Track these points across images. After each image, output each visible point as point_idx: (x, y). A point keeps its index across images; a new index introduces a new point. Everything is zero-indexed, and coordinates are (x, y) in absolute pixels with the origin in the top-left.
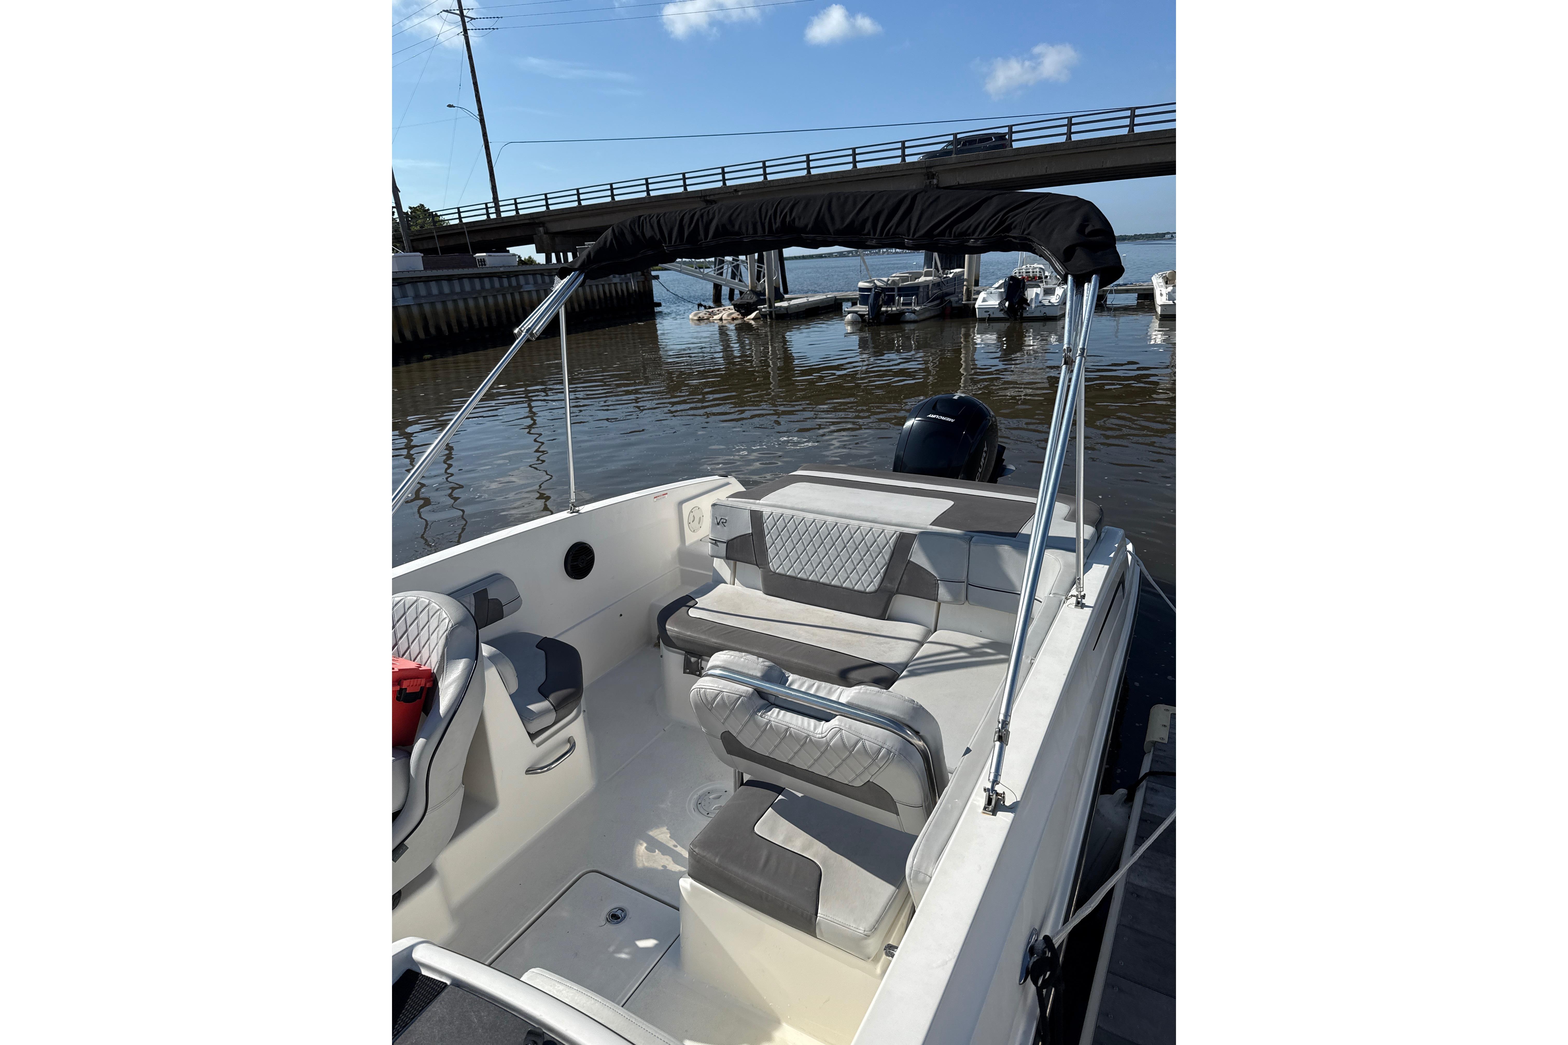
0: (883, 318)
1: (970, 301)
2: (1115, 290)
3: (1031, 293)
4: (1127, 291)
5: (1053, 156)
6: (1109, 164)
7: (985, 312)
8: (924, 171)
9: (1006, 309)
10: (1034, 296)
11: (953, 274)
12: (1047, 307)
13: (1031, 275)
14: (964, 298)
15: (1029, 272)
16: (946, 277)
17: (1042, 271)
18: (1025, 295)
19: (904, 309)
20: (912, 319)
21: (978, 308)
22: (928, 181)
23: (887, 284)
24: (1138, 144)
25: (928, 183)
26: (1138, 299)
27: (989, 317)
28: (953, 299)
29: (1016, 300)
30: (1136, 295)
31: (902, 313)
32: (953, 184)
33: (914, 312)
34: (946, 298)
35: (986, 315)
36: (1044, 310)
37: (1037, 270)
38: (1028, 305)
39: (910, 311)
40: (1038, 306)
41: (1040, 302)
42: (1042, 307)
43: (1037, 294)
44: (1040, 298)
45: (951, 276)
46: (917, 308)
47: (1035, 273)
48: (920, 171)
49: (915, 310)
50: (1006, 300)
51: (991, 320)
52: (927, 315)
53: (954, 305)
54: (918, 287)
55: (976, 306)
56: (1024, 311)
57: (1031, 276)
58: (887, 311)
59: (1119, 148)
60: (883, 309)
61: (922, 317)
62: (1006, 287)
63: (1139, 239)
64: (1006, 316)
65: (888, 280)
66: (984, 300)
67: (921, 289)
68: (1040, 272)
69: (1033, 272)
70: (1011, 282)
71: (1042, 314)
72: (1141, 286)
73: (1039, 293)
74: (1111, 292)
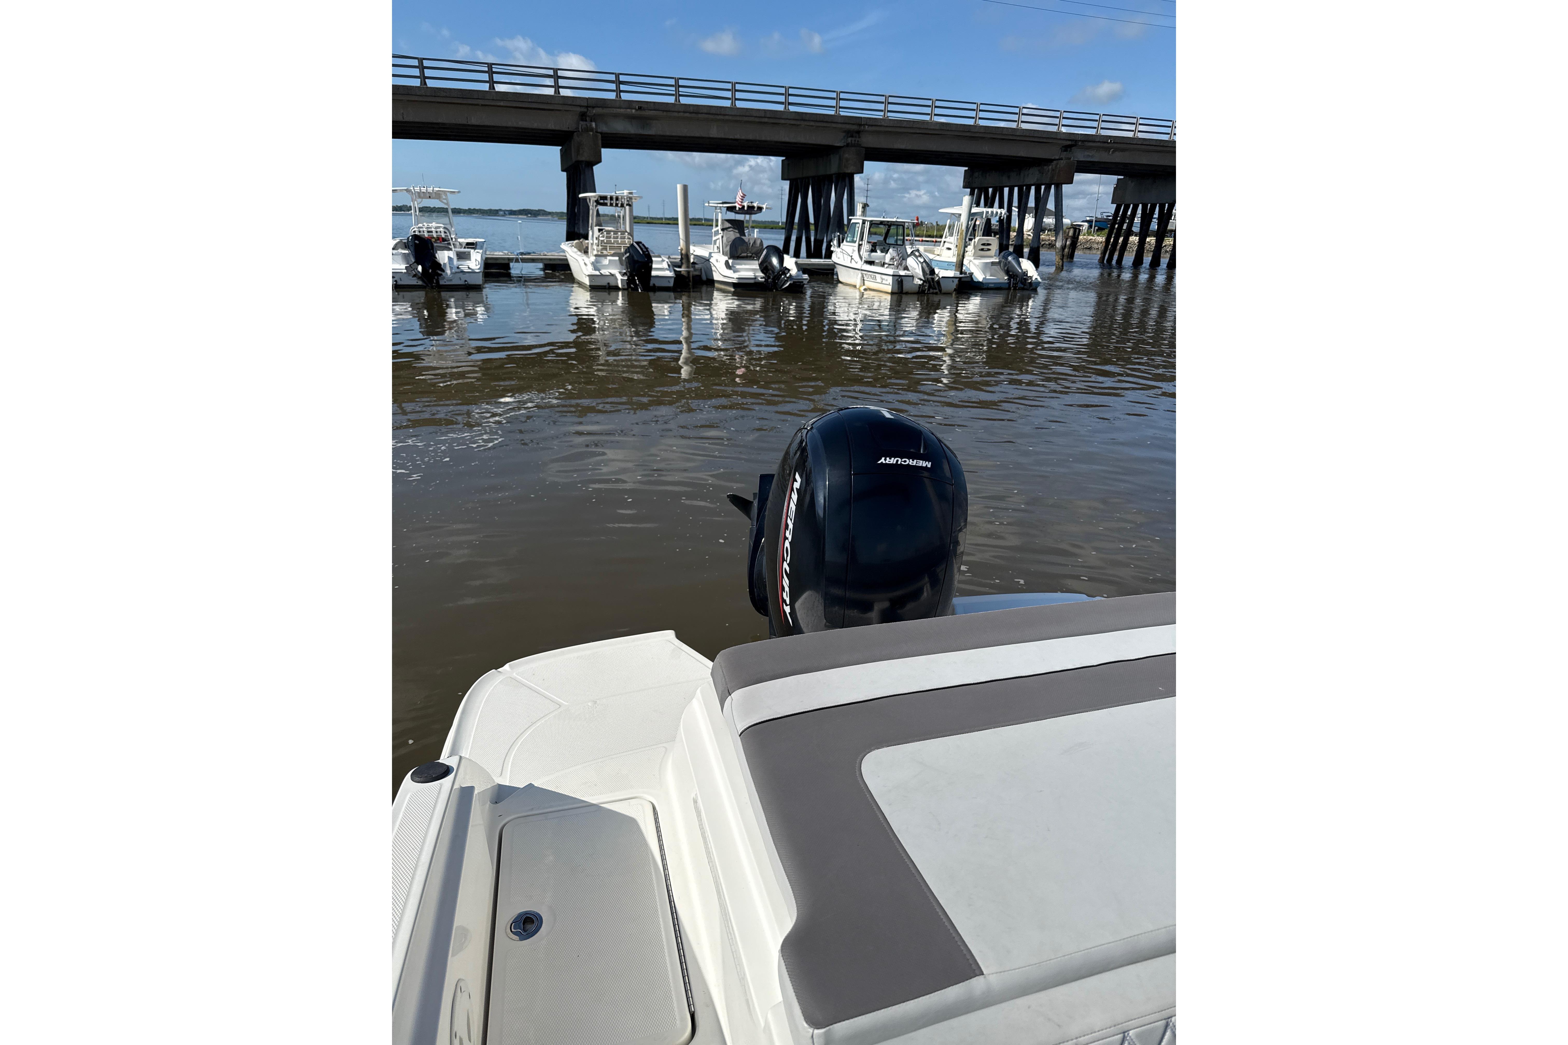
2: (520, 259)
3: (443, 256)
4: (533, 260)
5: (408, 101)
9: (420, 275)
10: (446, 261)
12: (467, 274)
13: (435, 235)
15: (432, 232)
17: (446, 231)
18: (436, 258)
24: (502, 104)
26: (544, 269)
27: (396, 284)
30: (541, 265)
36: (464, 278)
37: (442, 229)
40: (456, 272)
41: (458, 268)
42: (461, 274)
43: (450, 259)
44: (455, 262)
47: (439, 234)
57: (435, 236)
59: (482, 105)
62: (412, 248)
64: (420, 283)
68: (445, 232)
69: (437, 232)
70: (416, 242)
71: (462, 282)
72: (545, 255)
73: (452, 256)
74: (517, 260)
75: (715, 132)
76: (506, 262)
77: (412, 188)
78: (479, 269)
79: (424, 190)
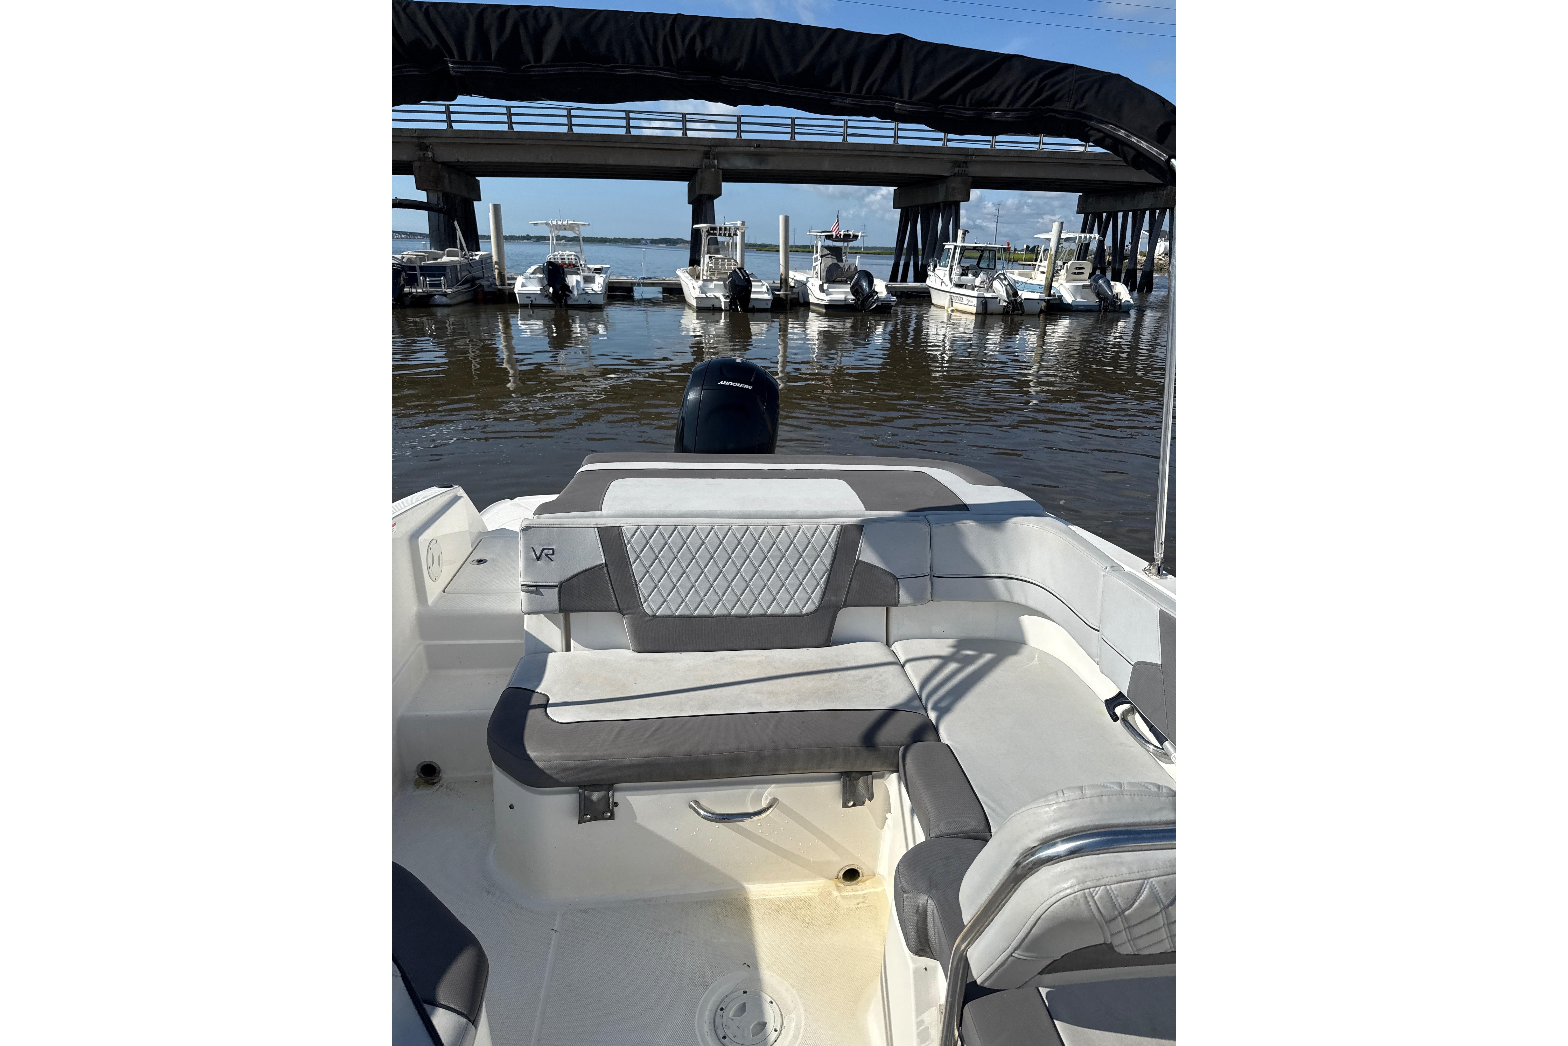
0: (408, 301)
1: (505, 286)
2: (642, 283)
3: (572, 280)
4: (653, 285)
5: (557, 145)
6: (611, 161)
7: (527, 297)
8: (416, 140)
9: (551, 295)
10: (574, 283)
11: (478, 256)
12: (591, 295)
13: (567, 261)
14: (498, 283)
15: (564, 259)
16: (472, 259)
17: (577, 258)
18: (566, 281)
19: (432, 291)
20: (444, 303)
21: (518, 293)
22: (422, 153)
23: (402, 262)
24: (636, 146)
25: (422, 156)
26: (663, 292)
27: (531, 304)
28: (484, 283)
29: (558, 286)
30: (660, 289)
31: (430, 296)
32: (451, 160)
33: (445, 295)
34: (478, 282)
35: (528, 301)
36: (588, 298)
37: (573, 257)
38: (571, 292)
39: (440, 293)
40: (582, 294)
41: (583, 290)
42: (586, 295)
43: (578, 282)
44: (582, 285)
45: (477, 258)
46: (449, 291)
47: (570, 260)
48: (409, 140)
49: (446, 292)
50: (550, 285)
51: (534, 306)
52: (460, 299)
53: (486, 290)
54: (445, 267)
55: (516, 291)
56: (568, 298)
57: (567, 262)
58: (411, 293)
59: (620, 147)
60: (406, 290)
61: (455, 301)
62: (546, 273)
63: (619, 242)
64: (551, 303)
65: (403, 258)
66: (523, 285)
67: (448, 270)
68: (575, 259)
69: (568, 259)
70: (551, 267)
71: (586, 302)
73: (579, 280)
74: (639, 284)
75: (827, 166)
76: (629, 285)
77: (550, 222)
78: (601, 291)
79: (560, 223)
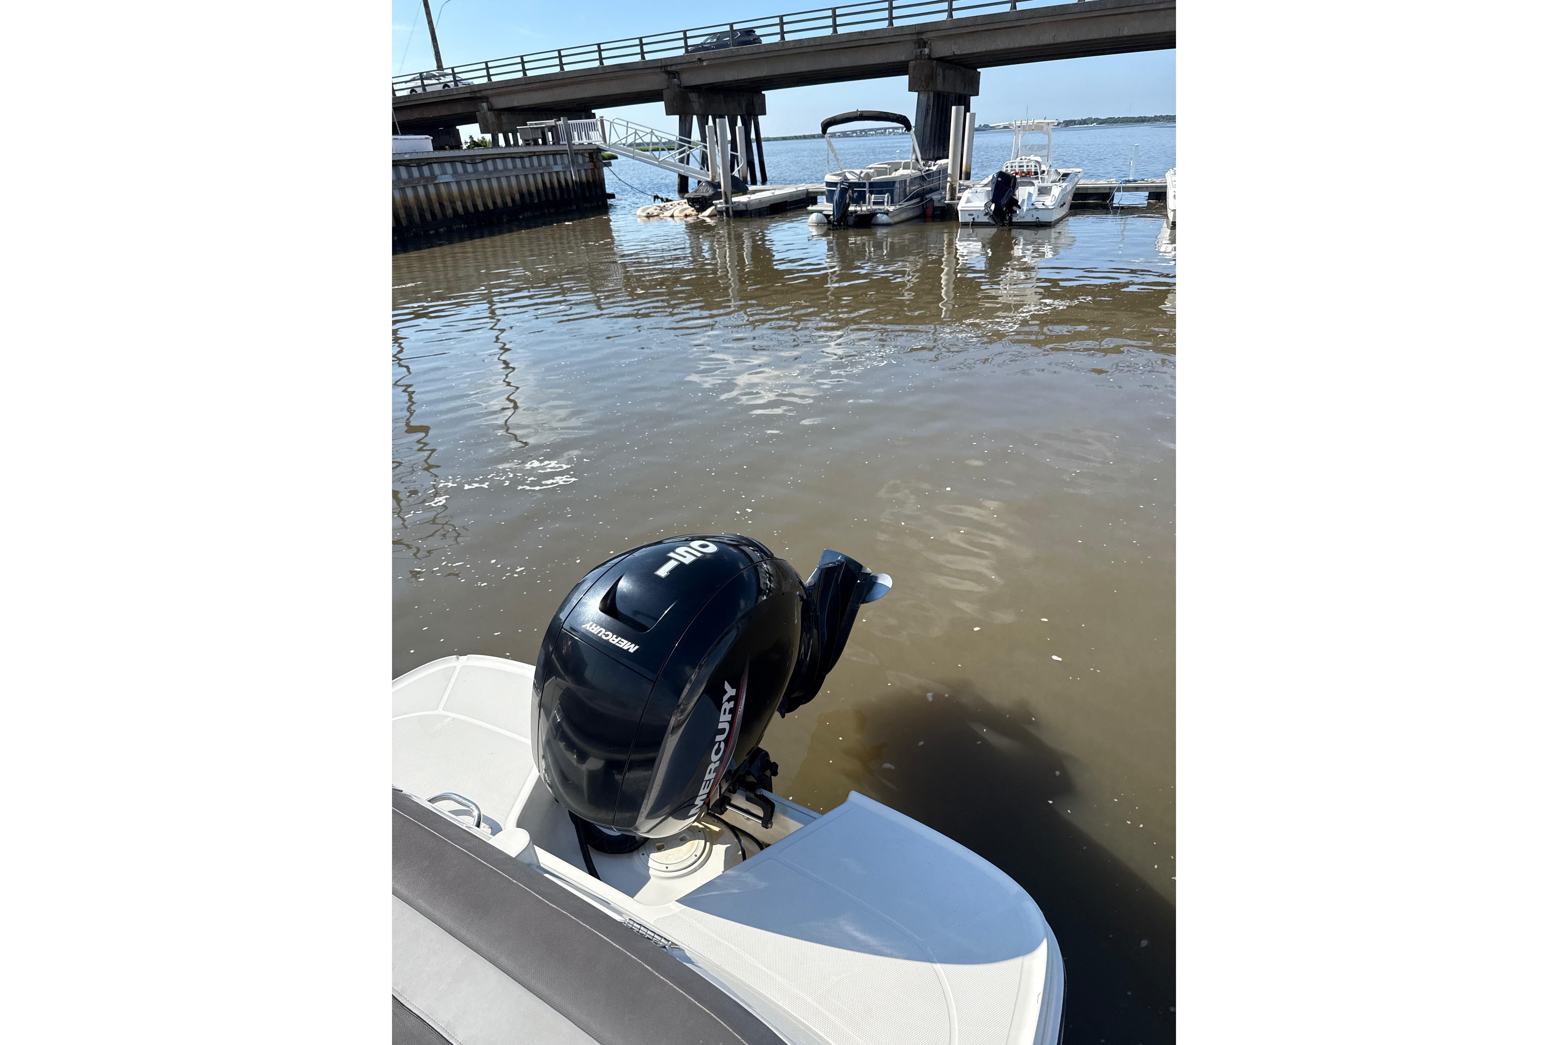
0: (851, 220)
1: (954, 200)
2: (1123, 188)
3: (1022, 193)
4: (1137, 189)
5: (1062, 21)
6: (1126, 32)
7: (969, 215)
8: (915, 37)
9: (991, 213)
10: (1026, 197)
11: (937, 166)
12: (1040, 211)
13: (1025, 169)
14: (948, 197)
15: (1023, 166)
16: (929, 170)
17: (1038, 165)
18: (1015, 195)
19: (876, 209)
20: (886, 222)
21: (961, 210)
22: (919, 50)
23: (860, 177)
25: (919, 54)
26: (1149, 199)
27: (973, 222)
28: (935, 196)
29: (1004, 201)
30: (1143, 194)
31: (873, 214)
32: (947, 55)
33: (887, 213)
34: (927, 196)
35: (969, 219)
36: (1037, 214)
37: (1034, 163)
38: (1019, 207)
39: (883, 211)
40: (1030, 209)
41: (1033, 204)
42: (1034, 211)
43: (1030, 195)
44: (1034, 199)
45: (934, 168)
46: (891, 209)
47: (1029, 168)
48: (909, 38)
49: (888, 211)
50: (993, 201)
51: (975, 225)
52: (904, 216)
53: (937, 204)
54: (894, 182)
55: (959, 208)
56: (1014, 215)
57: (1025, 171)
58: (856, 212)
59: (1138, 12)
60: (852, 208)
61: (897, 219)
62: (994, 185)
64: (992, 222)
65: (862, 172)
66: (968, 201)
67: (897, 185)
68: (1035, 166)
69: (1027, 166)
70: (999, 179)
71: (1034, 220)
72: (1153, 182)
73: (1032, 192)
74: (1119, 190)
76: (1107, 191)
77: (1014, 123)
78: (1052, 206)
79: (1024, 123)
